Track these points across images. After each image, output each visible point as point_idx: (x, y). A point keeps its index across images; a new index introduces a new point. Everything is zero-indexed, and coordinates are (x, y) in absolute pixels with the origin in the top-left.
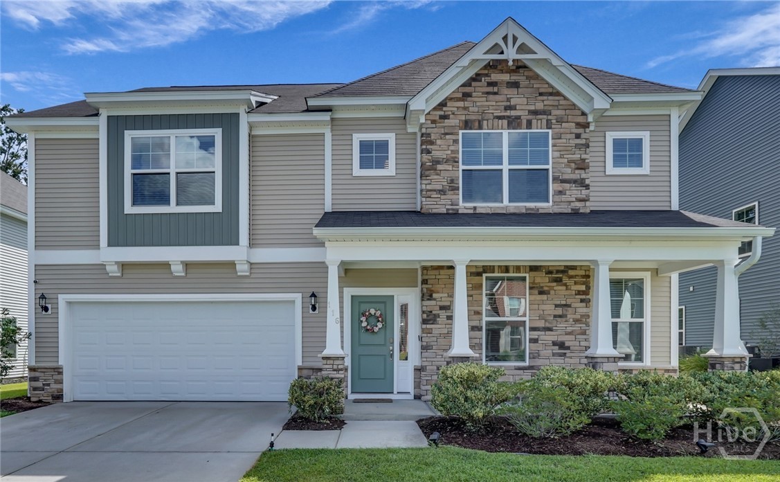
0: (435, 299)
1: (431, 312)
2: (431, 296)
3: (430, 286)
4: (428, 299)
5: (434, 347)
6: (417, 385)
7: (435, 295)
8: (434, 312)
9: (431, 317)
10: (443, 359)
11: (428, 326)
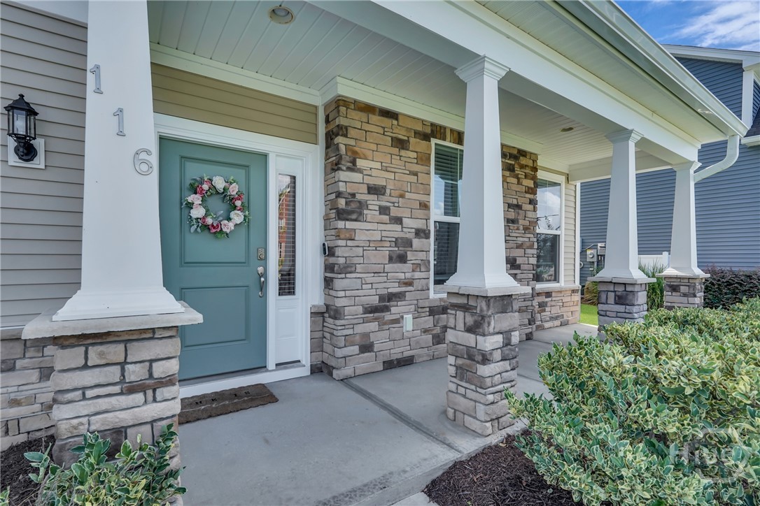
0: (360, 171)
1: (353, 195)
2: (354, 162)
3: (352, 142)
4: (349, 169)
5: (359, 268)
6: (317, 345)
7: (360, 163)
8: (359, 197)
9: (353, 206)
10: (373, 292)
11: (349, 225)
